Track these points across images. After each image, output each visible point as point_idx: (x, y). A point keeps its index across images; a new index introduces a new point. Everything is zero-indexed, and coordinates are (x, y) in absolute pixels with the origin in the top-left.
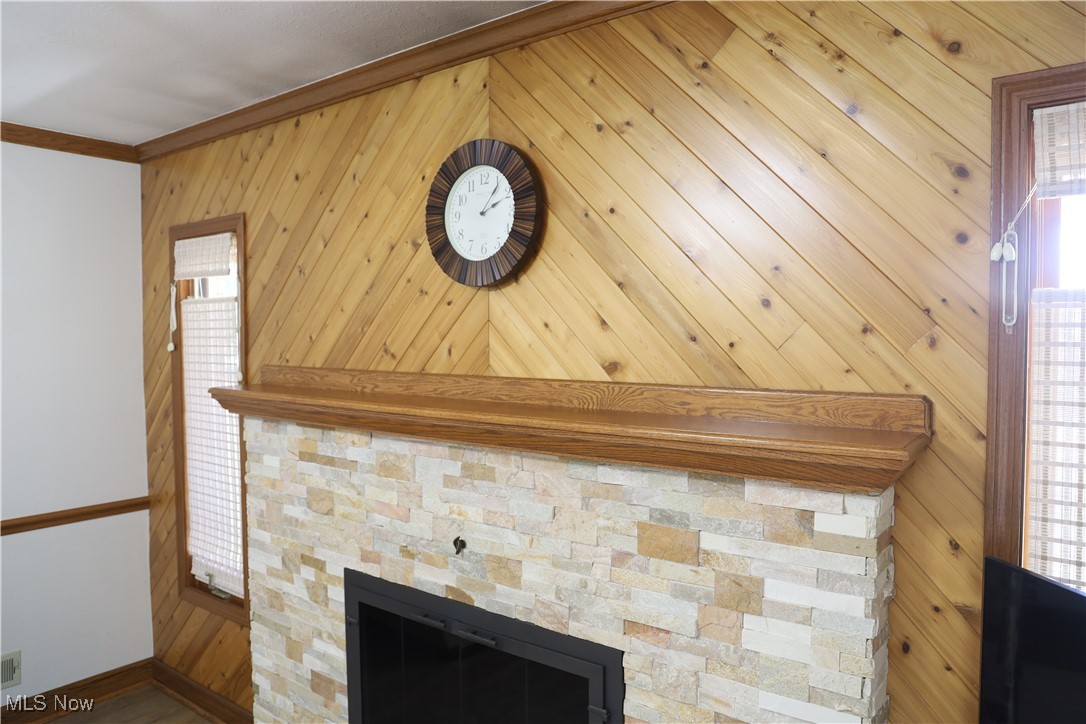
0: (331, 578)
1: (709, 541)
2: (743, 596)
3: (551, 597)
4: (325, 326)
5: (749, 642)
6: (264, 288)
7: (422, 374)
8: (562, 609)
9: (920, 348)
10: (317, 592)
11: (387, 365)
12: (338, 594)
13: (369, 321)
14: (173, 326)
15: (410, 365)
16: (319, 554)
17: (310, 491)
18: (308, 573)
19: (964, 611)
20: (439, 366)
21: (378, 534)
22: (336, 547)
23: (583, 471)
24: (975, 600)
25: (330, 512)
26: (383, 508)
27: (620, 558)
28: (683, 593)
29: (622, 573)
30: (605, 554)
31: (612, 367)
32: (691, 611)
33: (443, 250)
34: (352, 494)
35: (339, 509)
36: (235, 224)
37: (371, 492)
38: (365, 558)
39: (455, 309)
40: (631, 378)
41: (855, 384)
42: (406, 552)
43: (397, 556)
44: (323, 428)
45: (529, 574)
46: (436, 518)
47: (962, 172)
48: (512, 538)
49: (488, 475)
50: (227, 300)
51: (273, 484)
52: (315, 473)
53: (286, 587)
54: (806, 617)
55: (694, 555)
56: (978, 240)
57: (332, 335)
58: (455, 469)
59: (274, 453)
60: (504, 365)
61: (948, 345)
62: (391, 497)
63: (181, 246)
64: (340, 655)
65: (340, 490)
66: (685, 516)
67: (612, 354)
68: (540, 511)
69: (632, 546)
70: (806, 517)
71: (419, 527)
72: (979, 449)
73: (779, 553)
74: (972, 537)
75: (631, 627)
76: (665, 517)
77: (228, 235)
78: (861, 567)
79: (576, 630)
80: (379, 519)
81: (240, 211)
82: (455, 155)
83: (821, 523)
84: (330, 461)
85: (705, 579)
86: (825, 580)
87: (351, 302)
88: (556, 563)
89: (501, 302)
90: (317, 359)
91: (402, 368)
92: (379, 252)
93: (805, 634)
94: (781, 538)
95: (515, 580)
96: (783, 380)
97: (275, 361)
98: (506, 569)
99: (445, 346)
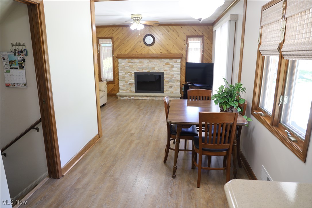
0: (132, 74)
1: (170, 63)
2: (173, 67)
3: (158, 70)
4: (128, 50)
5: (173, 69)
6: (117, 45)
7: (142, 54)
8: (159, 70)
9: (182, 51)
10: (130, 76)
11: (137, 53)
12: (133, 75)
13: (134, 49)
14: (99, 50)
15: (140, 53)
16: (131, 71)
17: (129, 66)
18: (129, 74)
19: (185, 66)
20: (144, 53)
21: (139, 68)
22: (133, 70)
23: (161, 60)
24: (185, 65)
25: (133, 67)
26: (139, 66)
27: (164, 66)
28: (168, 67)
29: (164, 67)
30: (162, 66)
31: (161, 53)
32: (169, 68)
33: (145, 43)
34: (136, 65)
35: (134, 67)
36: (111, 38)
37: (138, 64)
38: (137, 70)
39: (145, 48)
40: (163, 53)
41: (178, 53)
42: (142, 69)
43: (141, 70)
44: (132, 59)
45: (156, 68)
46: (146, 65)
47: (184, 41)
48: (154, 66)
49: (152, 61)
50: (110, 47)
51: (123, 66)
52: (130, 64)
53: (126, 76)
54: (176, 67)
55: (169, 64)
56: (185, 45)
57: (129, 51)
58: (148, 61)
59: (124, 62)
60: (150, 53)
61: (184, 51)
62: (141, 64)
63: (100, 40)
64: (134, 81)
65: (133, 65)
66: (168, 62)
67: (161, 52)
68: (157, 63)
69: (164, 65)
70: (176, 61)
71: (144, 66)
72: (185, 57)
73: (175, 63)
74: (185, 62)
75: (165, 70)
76: (167, 62)
77: (111, 39)
78: (180, 63)
79: (160, 72)
80: (139, 67)
81: (112, 36)
82: (147, 35)
83: (177, 61)
84: (133, 62)
85: (170, 66)
86: (178, 65)
87: (132, 47)
88: (158, 67)
89: (150, 47)
90: (127, 53)
91: (139, 53)
92: (136, 42)
93: (176, 68)
94: (175, 62)
95: (155, 69)
96: (174, 53)
97: (119, 53)
98: (153, 68)
99: (144, 51)
